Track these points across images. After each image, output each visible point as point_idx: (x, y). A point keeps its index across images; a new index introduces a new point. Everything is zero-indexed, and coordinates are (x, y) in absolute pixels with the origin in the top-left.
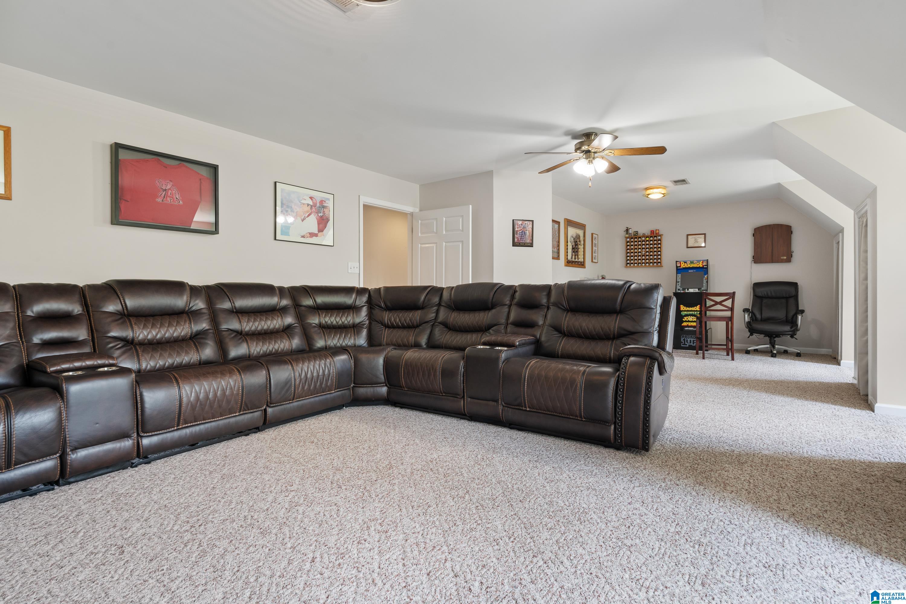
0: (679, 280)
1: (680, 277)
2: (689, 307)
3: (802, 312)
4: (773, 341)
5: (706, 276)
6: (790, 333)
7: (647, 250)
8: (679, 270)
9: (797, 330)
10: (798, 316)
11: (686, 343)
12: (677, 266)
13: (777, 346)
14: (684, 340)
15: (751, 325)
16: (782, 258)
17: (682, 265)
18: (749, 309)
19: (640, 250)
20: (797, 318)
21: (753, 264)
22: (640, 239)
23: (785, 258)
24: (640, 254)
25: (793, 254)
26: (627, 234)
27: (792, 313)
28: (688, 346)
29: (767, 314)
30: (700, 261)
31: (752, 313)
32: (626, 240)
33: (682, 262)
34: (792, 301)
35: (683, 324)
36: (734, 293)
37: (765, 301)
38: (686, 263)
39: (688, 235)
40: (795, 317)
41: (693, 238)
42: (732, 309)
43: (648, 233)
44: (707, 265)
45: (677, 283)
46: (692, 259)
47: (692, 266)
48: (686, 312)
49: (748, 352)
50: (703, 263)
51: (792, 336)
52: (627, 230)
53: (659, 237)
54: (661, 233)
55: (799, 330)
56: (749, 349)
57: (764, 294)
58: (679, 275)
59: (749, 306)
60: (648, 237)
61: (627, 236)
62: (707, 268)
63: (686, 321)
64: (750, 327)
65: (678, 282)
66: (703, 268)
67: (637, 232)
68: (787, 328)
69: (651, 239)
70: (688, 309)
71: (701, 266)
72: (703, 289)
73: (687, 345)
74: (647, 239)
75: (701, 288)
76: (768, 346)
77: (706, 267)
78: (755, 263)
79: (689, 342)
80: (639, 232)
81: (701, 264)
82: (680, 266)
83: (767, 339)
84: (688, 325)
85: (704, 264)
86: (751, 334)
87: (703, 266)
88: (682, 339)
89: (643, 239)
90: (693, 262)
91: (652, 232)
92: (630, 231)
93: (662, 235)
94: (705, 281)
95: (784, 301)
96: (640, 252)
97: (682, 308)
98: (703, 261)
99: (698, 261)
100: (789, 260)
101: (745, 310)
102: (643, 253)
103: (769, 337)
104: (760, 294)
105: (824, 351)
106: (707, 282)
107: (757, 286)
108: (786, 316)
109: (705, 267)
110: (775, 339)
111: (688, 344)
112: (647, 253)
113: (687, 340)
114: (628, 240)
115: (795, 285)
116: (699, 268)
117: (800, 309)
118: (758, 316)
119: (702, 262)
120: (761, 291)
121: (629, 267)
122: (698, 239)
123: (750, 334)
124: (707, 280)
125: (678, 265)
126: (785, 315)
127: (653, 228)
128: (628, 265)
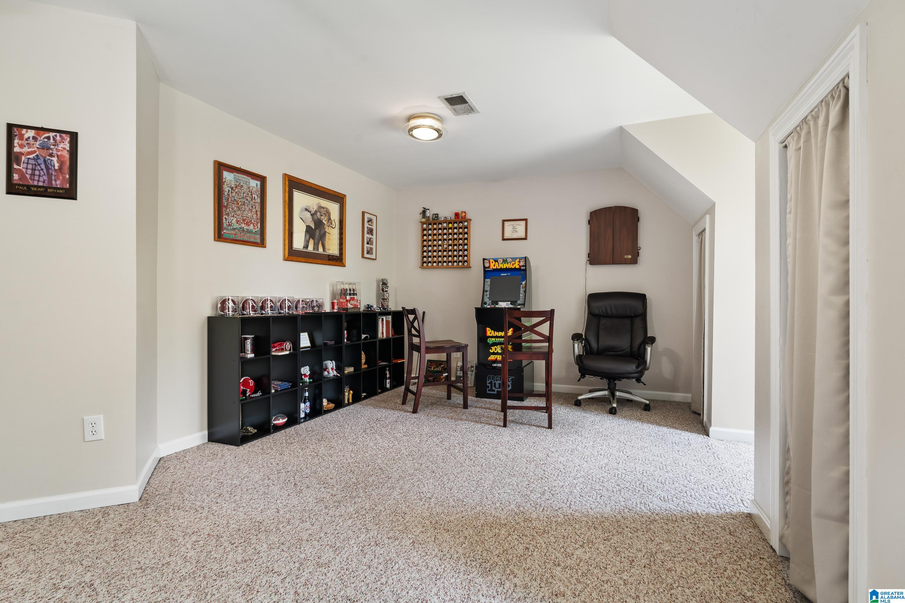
0: (487, 288)
1: (489, 283)
2: (498, 331)
3: (652, 340)
4: (612, 386)
5: (524, 283)
6: (636, 375)
7: (450, 242)
8: (487, 273)
9: (646, 369)
10: (647, 347)
11: (494, 388)
12: (484, 266)
13: (618, 393)
14: (491, 383)
15: (582, 362)
16: (626, 257)
17: (491, 264)
18: (581, 335)
19: (440, 242)
20: (645, 350)
21: (589, 266)
22: (440, 226)
23: (630, 257)
24: (440, 248)
25: (640, 252)
26: (423, 218)
27: (638, 341)
28: (496, 393)
29: (607, 341)
30: (516, 258)
31: (586, 340)
32: (422, 227)
33: (491, 261)
34: (638, 322)
35: (489, 358)
36: (552, 311)
37: (603, 321)
38: (497, 261)
39: (504, 221)
40: (642, 347)
41: (510, 225)
42: (549, 339)
43: (450, 215)
44: (525, 266)
45: (485, 293)
46: (504, 256)
47: (505, 266)
48: (494, 339)
49: (578, 404)
50: (519, 262)
51: (638, 380)
52: (424, 212)
53: (466, 224)
54: (468, 217)
55: (648, 369)
56: (580, 398)
57: (602, 311)
58: (488, 281)
59: (581, 330)
60: (451, 223)
61: (424, 220)
62: (525, 270)
63: (494, 353)
64: (581, 364)
65: (487, 291)
66: (519, 270)
67: (436, 216)
68: (631, 367)
69: (456, 225)
70: (497, 334)
71: (517, 267)
72: (519, 302)
73: (494, 391)
74: (450, 225)
75: (517, 302)
76: (606, 393)
77: (524, 268)
78: (590, 264)
79: (497, 386)
80: (440, 216)
81: (517, 263)
82: (489, 267)
83: (605, 381)
84: (496, 359)
85: (522, 264)
86: (583, 376)
87: (520, 266)
88: (488, 382)
89: (445, 225)
90: (506, 261)
91: (457, 215)
92: (428, 214)
93: (470, 220)
94: (522, 290)
95: (627, 322)
96: (440, 245)
97: (489, 332)
98: (520, 259)
99: (514, 259)
100: (634, 261)
101: (576, 337)
102: (445, 246)
103: (606, 378)
104: (597, 312)
105: (679, 396)
106: (525, 292)
107: (593, 298)
108: (631, 346)
109: (522, 268)
110: (615, 382)
111: (496, 390)
112: (450, 248)
113: (495, 384)
114: (425, 226)
115: (642, 298)
116: (515, 269)
117: (648, 336)
118: (594, 345)
119: (518, 260)
120: (600, 306)
121: (425, 268)
122: (517, 227)
123: (581, 375)
124: (524, 289)
125: (487, 265)
126: (629, 345)
127: (459, 210)
128: (425, 265)
